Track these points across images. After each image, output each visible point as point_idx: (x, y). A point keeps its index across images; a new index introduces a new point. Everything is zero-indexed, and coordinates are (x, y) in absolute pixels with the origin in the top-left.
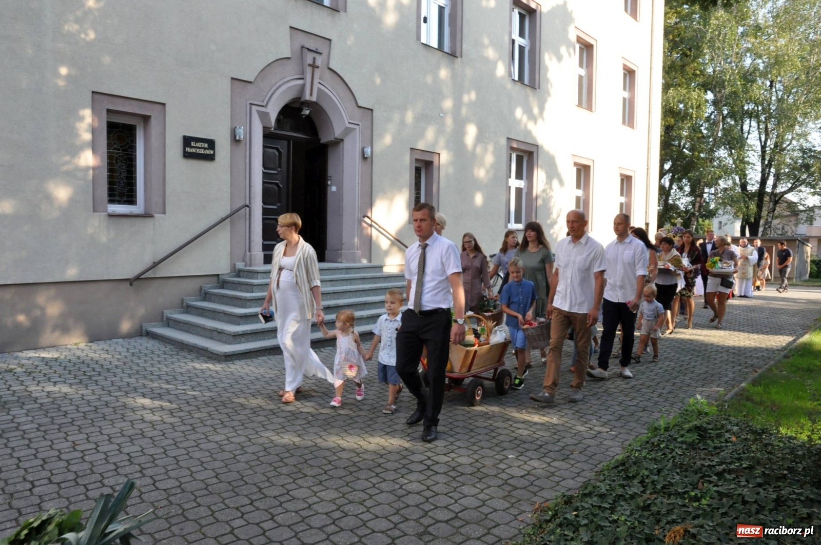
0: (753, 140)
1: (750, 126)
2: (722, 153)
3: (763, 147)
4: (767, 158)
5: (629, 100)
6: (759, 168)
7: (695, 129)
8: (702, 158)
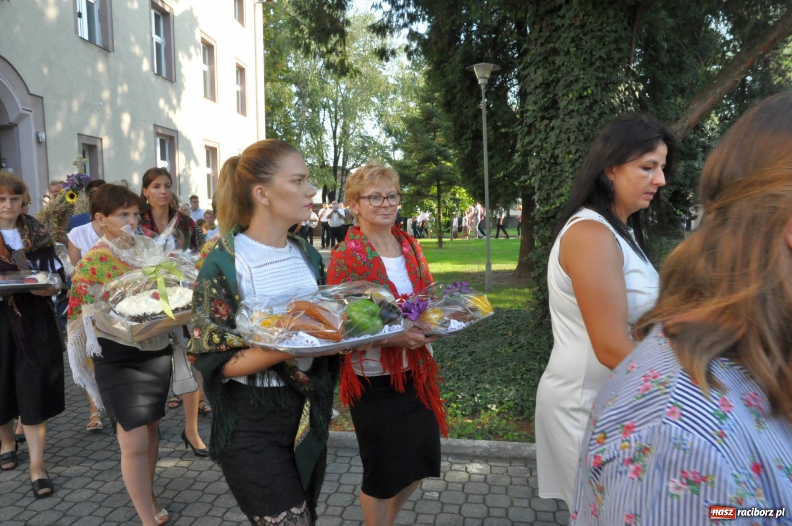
0: (328, 125)
1: (324, 115)
2: (306, 136)
3: (334, 133)
4: (338, 141)
5: (241, 92)
6: (332, 149)
7: (286, 115)
8: (294, 140)
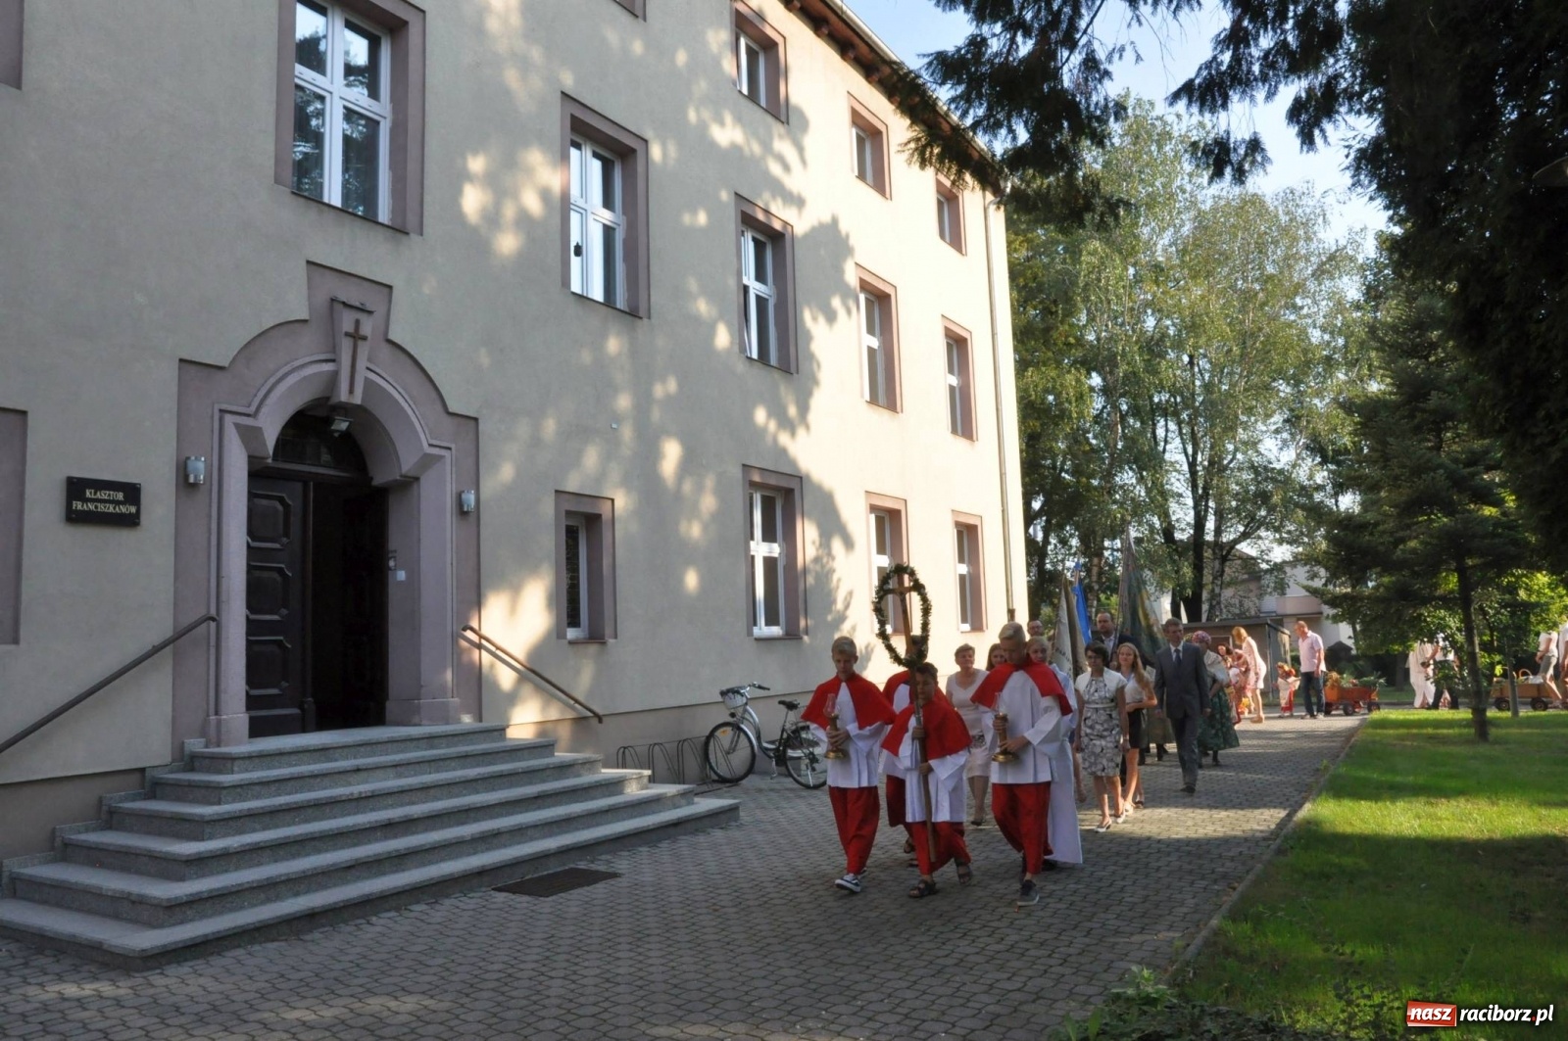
0: (1175, 453)
1: (1167, 431)
2: (1127, 477)
3: (1192, 465)
4: (1200, 483)
5: (961, 389)
6: (1189, 501)
7: (1077, 438)
8: (1095, 488)
